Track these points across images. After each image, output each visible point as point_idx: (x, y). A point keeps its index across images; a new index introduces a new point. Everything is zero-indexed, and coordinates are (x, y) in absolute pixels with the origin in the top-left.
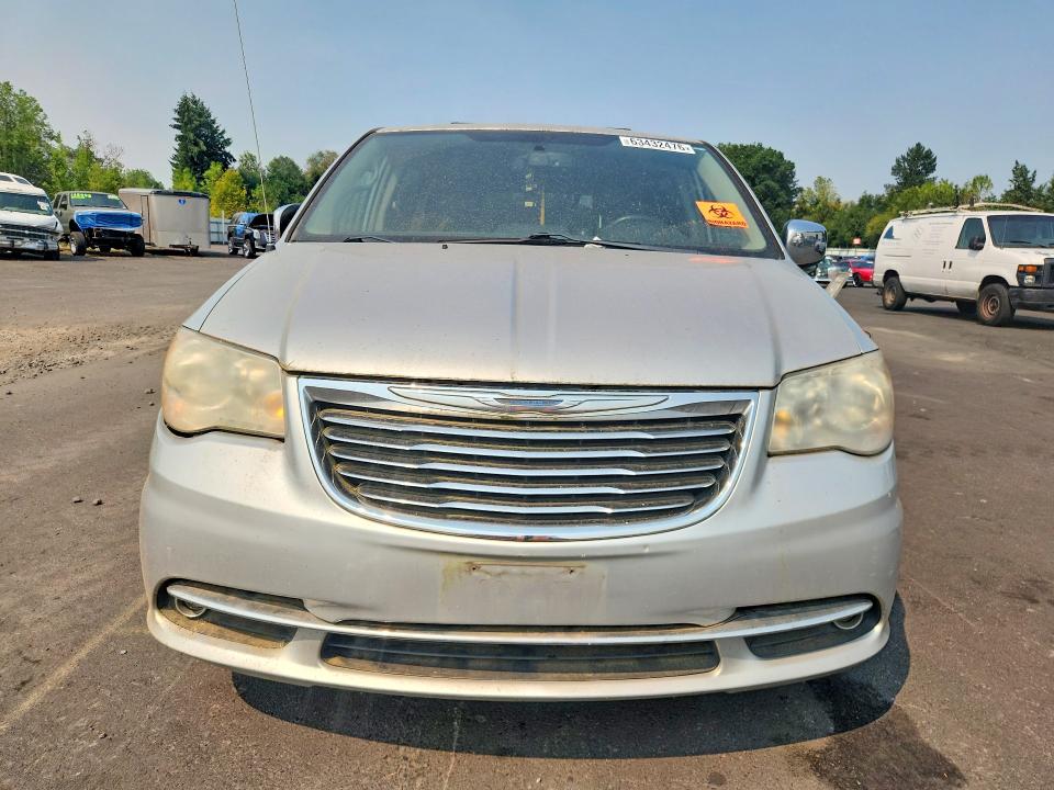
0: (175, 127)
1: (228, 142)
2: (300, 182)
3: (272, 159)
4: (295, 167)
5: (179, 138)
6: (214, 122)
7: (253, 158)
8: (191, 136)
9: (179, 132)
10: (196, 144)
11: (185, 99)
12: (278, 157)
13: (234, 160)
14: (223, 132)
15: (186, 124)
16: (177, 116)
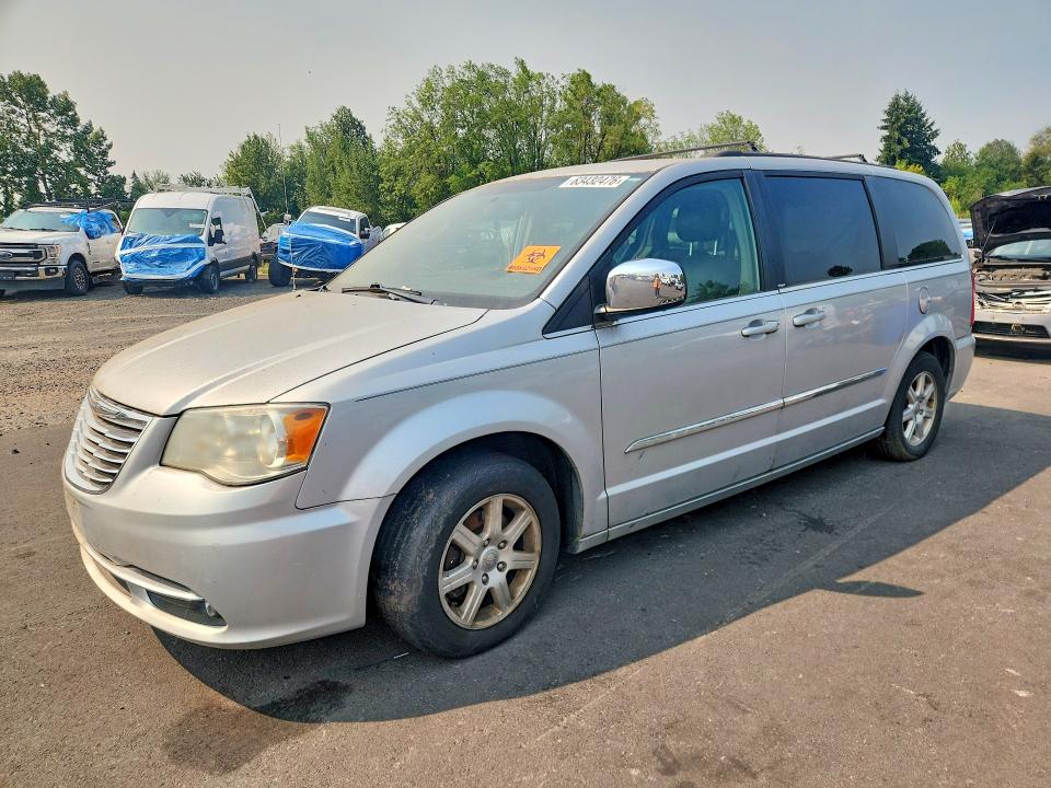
0: (883, 128)
1: (935, 134)
2: (1012, 167)
3: (983, 145)
4: (1011, 150)
5: (886, 139)
6: (923, 115)
7: (961, 148)
8: (897, 134)
9: (886, 133)
10: (900, 142)
11: (897, 99)
12: (991, 141)
13: (939, 153)
14: (932, 124)
15: (893, 123)
16: (886, 117)
